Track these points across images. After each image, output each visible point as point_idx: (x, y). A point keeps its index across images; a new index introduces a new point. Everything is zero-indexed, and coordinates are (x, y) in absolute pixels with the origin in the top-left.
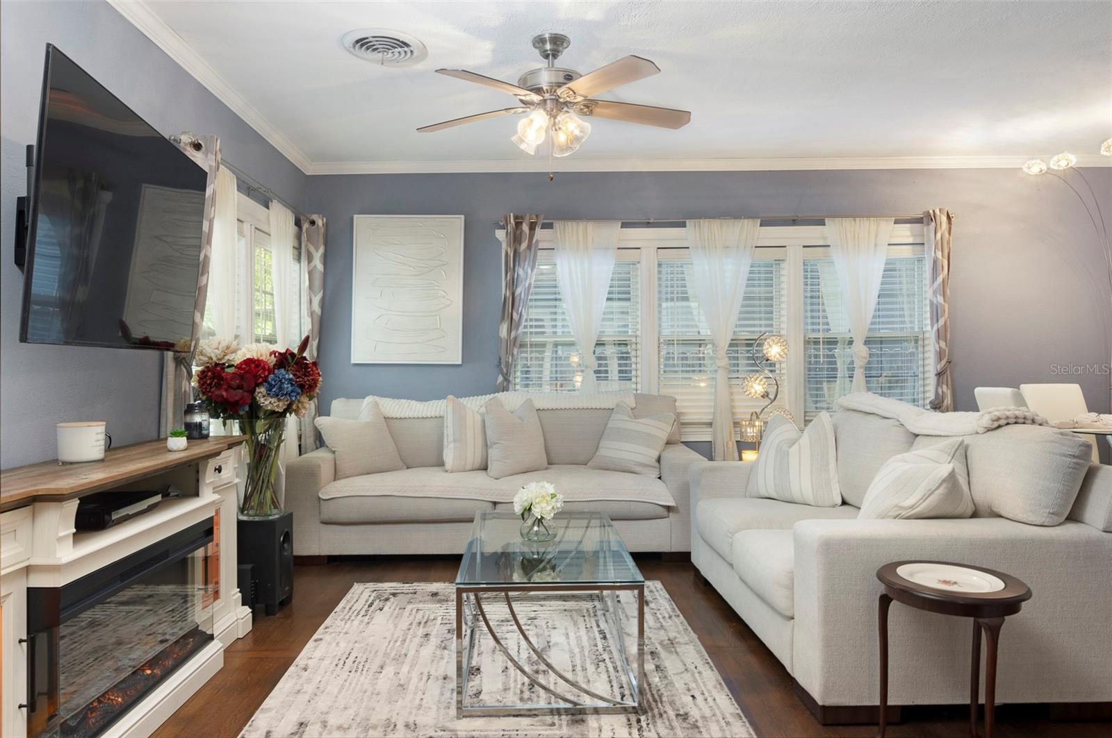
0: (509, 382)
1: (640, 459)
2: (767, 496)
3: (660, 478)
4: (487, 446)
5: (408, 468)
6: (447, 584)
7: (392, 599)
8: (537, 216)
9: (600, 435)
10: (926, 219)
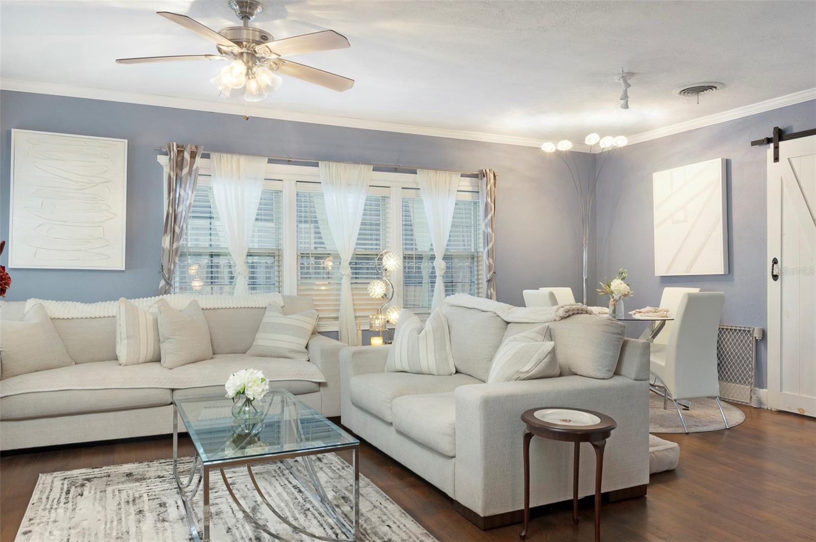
0: (171, 285)
1: (293, 346)
2: (402, 369)
3: (309, 361)
4: (159, 341)
5: (76, 364)
6: (136, 465)
7: (88, 484)
8: (196, 147)
9: (256, 329)
10: (481, 175)
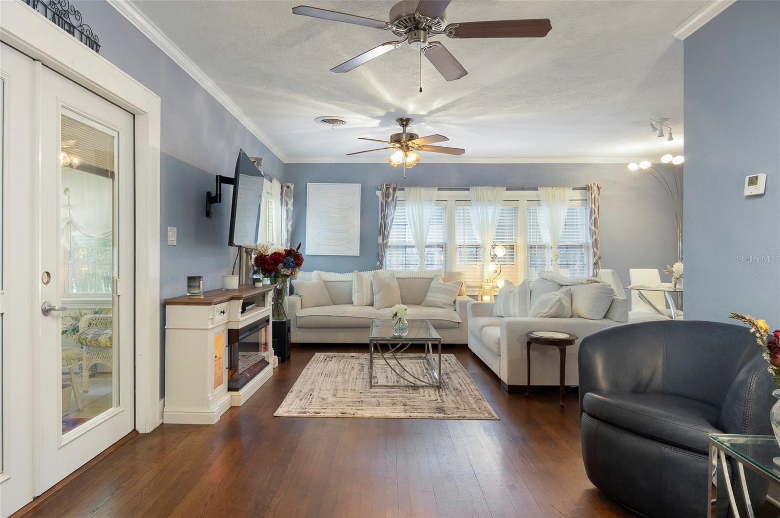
0: (383, 264)
1: (446, 301)
2: (500, 315)
3: (455, 310)
4: (373, 294)
5: (334, 305)
6: (357, 354)
8: (397, 185)
9: (426, 291)
10: (587, 188)
